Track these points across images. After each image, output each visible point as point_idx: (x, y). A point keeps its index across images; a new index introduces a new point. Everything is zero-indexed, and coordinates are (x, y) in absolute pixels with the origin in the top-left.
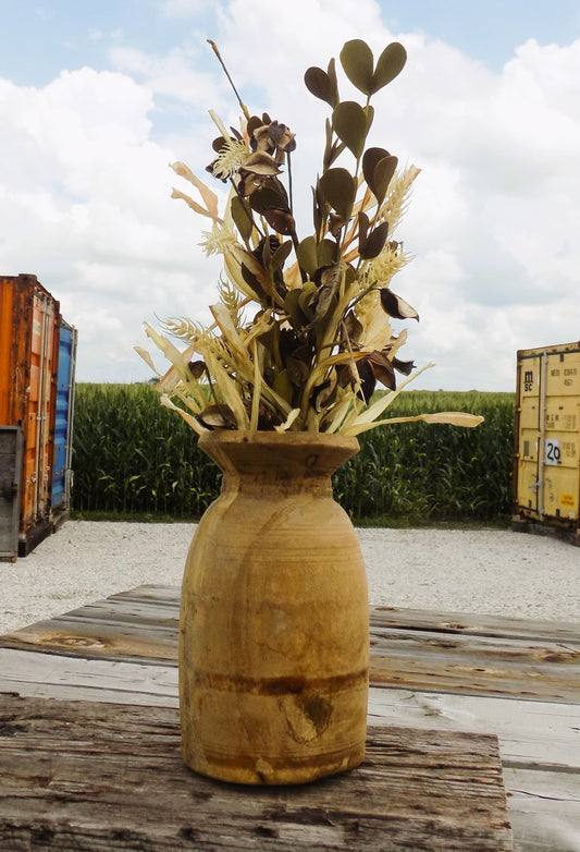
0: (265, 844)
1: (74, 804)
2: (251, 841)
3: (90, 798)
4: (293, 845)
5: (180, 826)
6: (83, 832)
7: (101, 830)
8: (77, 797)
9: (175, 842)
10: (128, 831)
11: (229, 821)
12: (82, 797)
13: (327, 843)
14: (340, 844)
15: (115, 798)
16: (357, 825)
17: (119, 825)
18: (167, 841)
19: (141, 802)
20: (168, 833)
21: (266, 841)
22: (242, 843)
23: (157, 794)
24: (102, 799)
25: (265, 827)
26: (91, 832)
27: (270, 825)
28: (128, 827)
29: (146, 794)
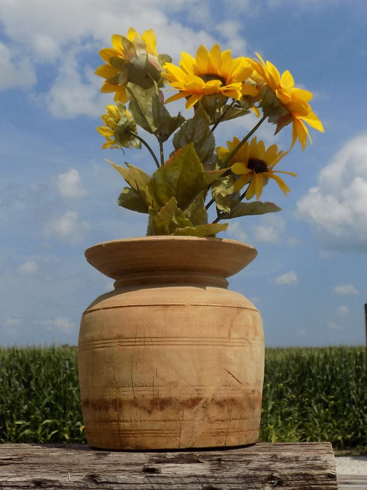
0: (150, 479)
1: (3, 467)
2: (140, 478)
3: (15, 462)
4: (172, 477)
5: (86, 474)
6: (10, 484)
7: (25, 481)
8: (6, 461)
9: (82, 485)
10: (46, 480)
11: (122, 468)
12: (9, 461)
13: (197, 473)
14: (208, 473)
15: (35, 460)
16: (219, 460)
17: (38, 477)
18: (76, 485)
19: (55, 461)
20: (77, 479)
21: (151, 477)
22: (133, 481)
23: (68, 455)
24: (24, 461)
25: (150, 467)
26: (16, 484)
27: (155, 466)
28: (45, 478)
29: (59, 456)
